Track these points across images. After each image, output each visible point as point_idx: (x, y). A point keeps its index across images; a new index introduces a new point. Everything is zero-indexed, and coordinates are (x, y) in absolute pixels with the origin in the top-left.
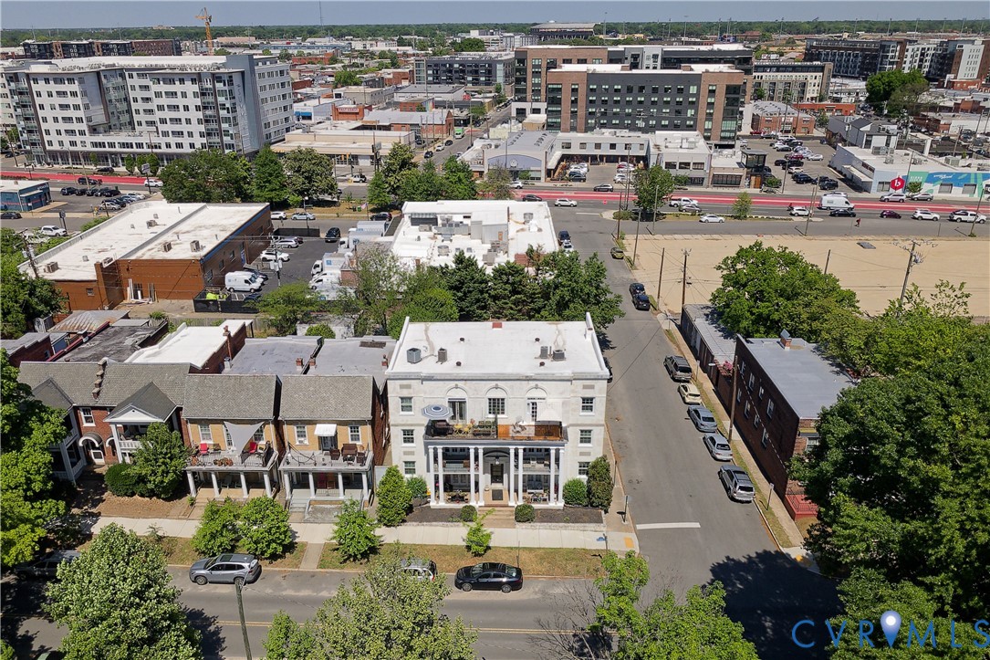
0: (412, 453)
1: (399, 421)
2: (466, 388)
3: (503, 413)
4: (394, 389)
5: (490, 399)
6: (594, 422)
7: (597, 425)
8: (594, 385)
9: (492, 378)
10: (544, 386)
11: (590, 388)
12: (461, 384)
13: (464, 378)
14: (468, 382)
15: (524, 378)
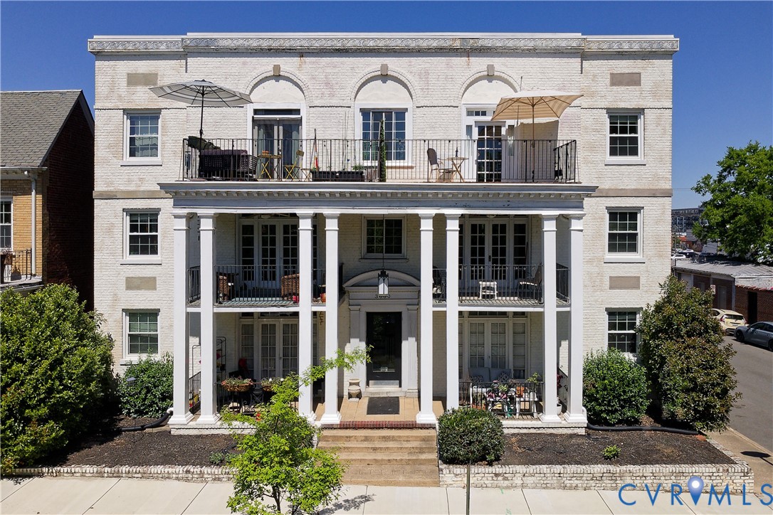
0: (149, 283)
1: (121, 185)
2: (302, 77)
3: (401, 156)
4: (113, 87)
5: (365, 113)
6: (644, 185)
7: (654, 194)
8: (640, 74)
9: (371, 44)
10: (510, 73)
11: (628, 84)
12: (288, 65)
13: (297, 44)
14: (308, 59)
15: (457, 44)
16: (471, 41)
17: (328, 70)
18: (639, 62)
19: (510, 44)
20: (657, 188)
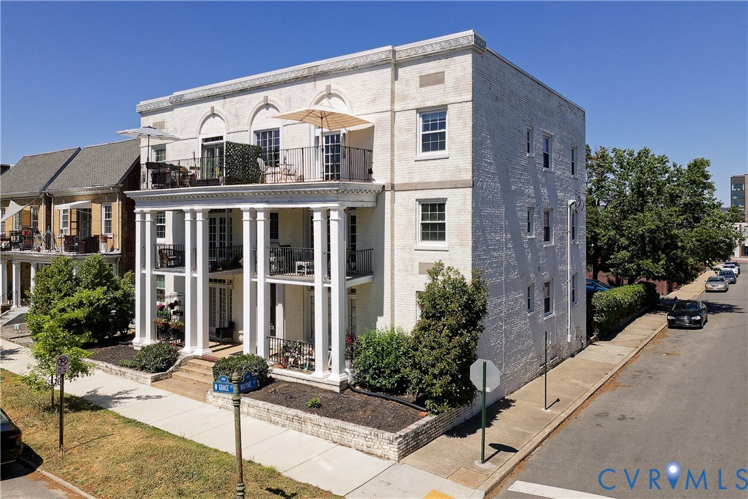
2: (224, 113)
5: (257, 134)
7: (455, 186)
8: (443, 72)
9: (257, 83)
10: (341, 89)
11: (434, 84)
12: (218, 105)
13: (220, 91)
14: (228, 100)
15: (306, 73)
16: (315, 68)
17: (238, 106)
18: (443, 61)
19: (340, 66)
20: (459, 179)
